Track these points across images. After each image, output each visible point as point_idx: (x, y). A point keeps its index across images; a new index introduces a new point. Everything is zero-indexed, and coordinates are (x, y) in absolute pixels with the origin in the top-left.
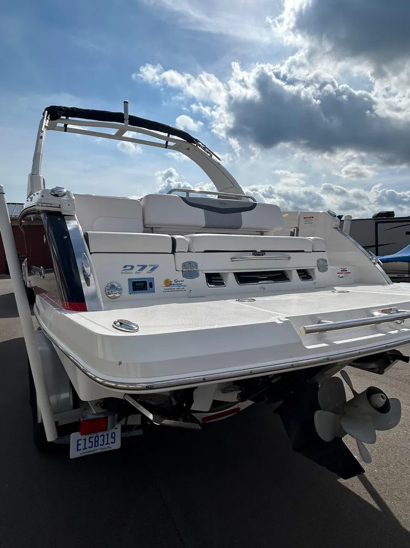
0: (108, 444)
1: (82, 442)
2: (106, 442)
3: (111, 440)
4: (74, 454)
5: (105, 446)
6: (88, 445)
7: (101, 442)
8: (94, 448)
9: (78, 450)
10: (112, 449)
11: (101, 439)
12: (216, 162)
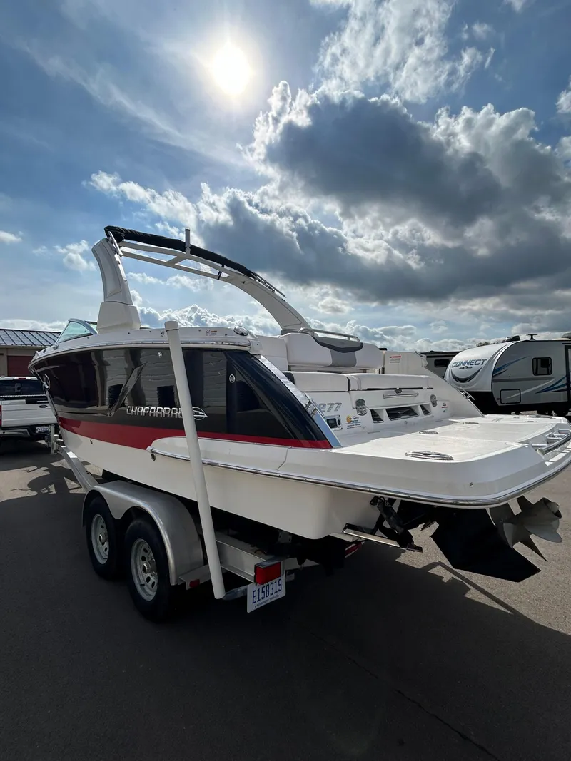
0: (276, 592)
1: (256, 593)
2: (274, 591)
3: (278, 588)
4: (250, 608)
5: (274, 595)
6: (262, 595)
7: (271, 592)
8: (266, 598)
9: (253, 603)
10: (279, 597)
11: (271, 587)
12: (279, 297)
